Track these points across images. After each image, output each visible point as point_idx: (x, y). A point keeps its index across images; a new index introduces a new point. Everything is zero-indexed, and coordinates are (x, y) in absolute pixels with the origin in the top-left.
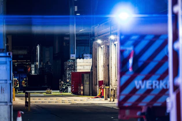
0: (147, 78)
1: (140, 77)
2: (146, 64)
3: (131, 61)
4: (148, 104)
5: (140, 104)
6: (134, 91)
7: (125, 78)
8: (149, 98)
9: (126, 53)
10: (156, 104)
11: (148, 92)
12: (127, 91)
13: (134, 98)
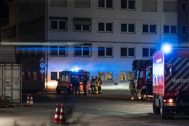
0: (178, 78)
1: (175, 77)
2: (177, 71)
3: (171, 70)
4: (179, 90)
5: (176, 90)
6: (172, 83)
7: (168, 78)
8: (179, 87)
9: (168, 66)
10: (183, 90)
11: (179, 84)
12: (169, 84)
13: (172, 87)
